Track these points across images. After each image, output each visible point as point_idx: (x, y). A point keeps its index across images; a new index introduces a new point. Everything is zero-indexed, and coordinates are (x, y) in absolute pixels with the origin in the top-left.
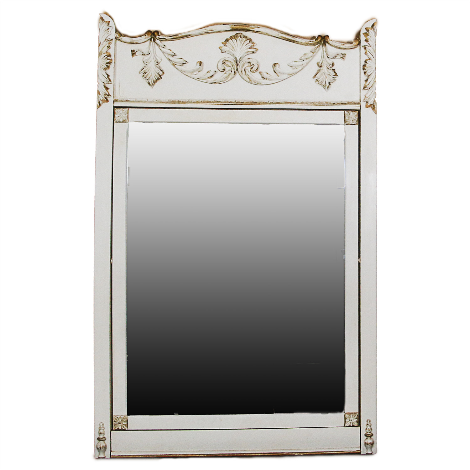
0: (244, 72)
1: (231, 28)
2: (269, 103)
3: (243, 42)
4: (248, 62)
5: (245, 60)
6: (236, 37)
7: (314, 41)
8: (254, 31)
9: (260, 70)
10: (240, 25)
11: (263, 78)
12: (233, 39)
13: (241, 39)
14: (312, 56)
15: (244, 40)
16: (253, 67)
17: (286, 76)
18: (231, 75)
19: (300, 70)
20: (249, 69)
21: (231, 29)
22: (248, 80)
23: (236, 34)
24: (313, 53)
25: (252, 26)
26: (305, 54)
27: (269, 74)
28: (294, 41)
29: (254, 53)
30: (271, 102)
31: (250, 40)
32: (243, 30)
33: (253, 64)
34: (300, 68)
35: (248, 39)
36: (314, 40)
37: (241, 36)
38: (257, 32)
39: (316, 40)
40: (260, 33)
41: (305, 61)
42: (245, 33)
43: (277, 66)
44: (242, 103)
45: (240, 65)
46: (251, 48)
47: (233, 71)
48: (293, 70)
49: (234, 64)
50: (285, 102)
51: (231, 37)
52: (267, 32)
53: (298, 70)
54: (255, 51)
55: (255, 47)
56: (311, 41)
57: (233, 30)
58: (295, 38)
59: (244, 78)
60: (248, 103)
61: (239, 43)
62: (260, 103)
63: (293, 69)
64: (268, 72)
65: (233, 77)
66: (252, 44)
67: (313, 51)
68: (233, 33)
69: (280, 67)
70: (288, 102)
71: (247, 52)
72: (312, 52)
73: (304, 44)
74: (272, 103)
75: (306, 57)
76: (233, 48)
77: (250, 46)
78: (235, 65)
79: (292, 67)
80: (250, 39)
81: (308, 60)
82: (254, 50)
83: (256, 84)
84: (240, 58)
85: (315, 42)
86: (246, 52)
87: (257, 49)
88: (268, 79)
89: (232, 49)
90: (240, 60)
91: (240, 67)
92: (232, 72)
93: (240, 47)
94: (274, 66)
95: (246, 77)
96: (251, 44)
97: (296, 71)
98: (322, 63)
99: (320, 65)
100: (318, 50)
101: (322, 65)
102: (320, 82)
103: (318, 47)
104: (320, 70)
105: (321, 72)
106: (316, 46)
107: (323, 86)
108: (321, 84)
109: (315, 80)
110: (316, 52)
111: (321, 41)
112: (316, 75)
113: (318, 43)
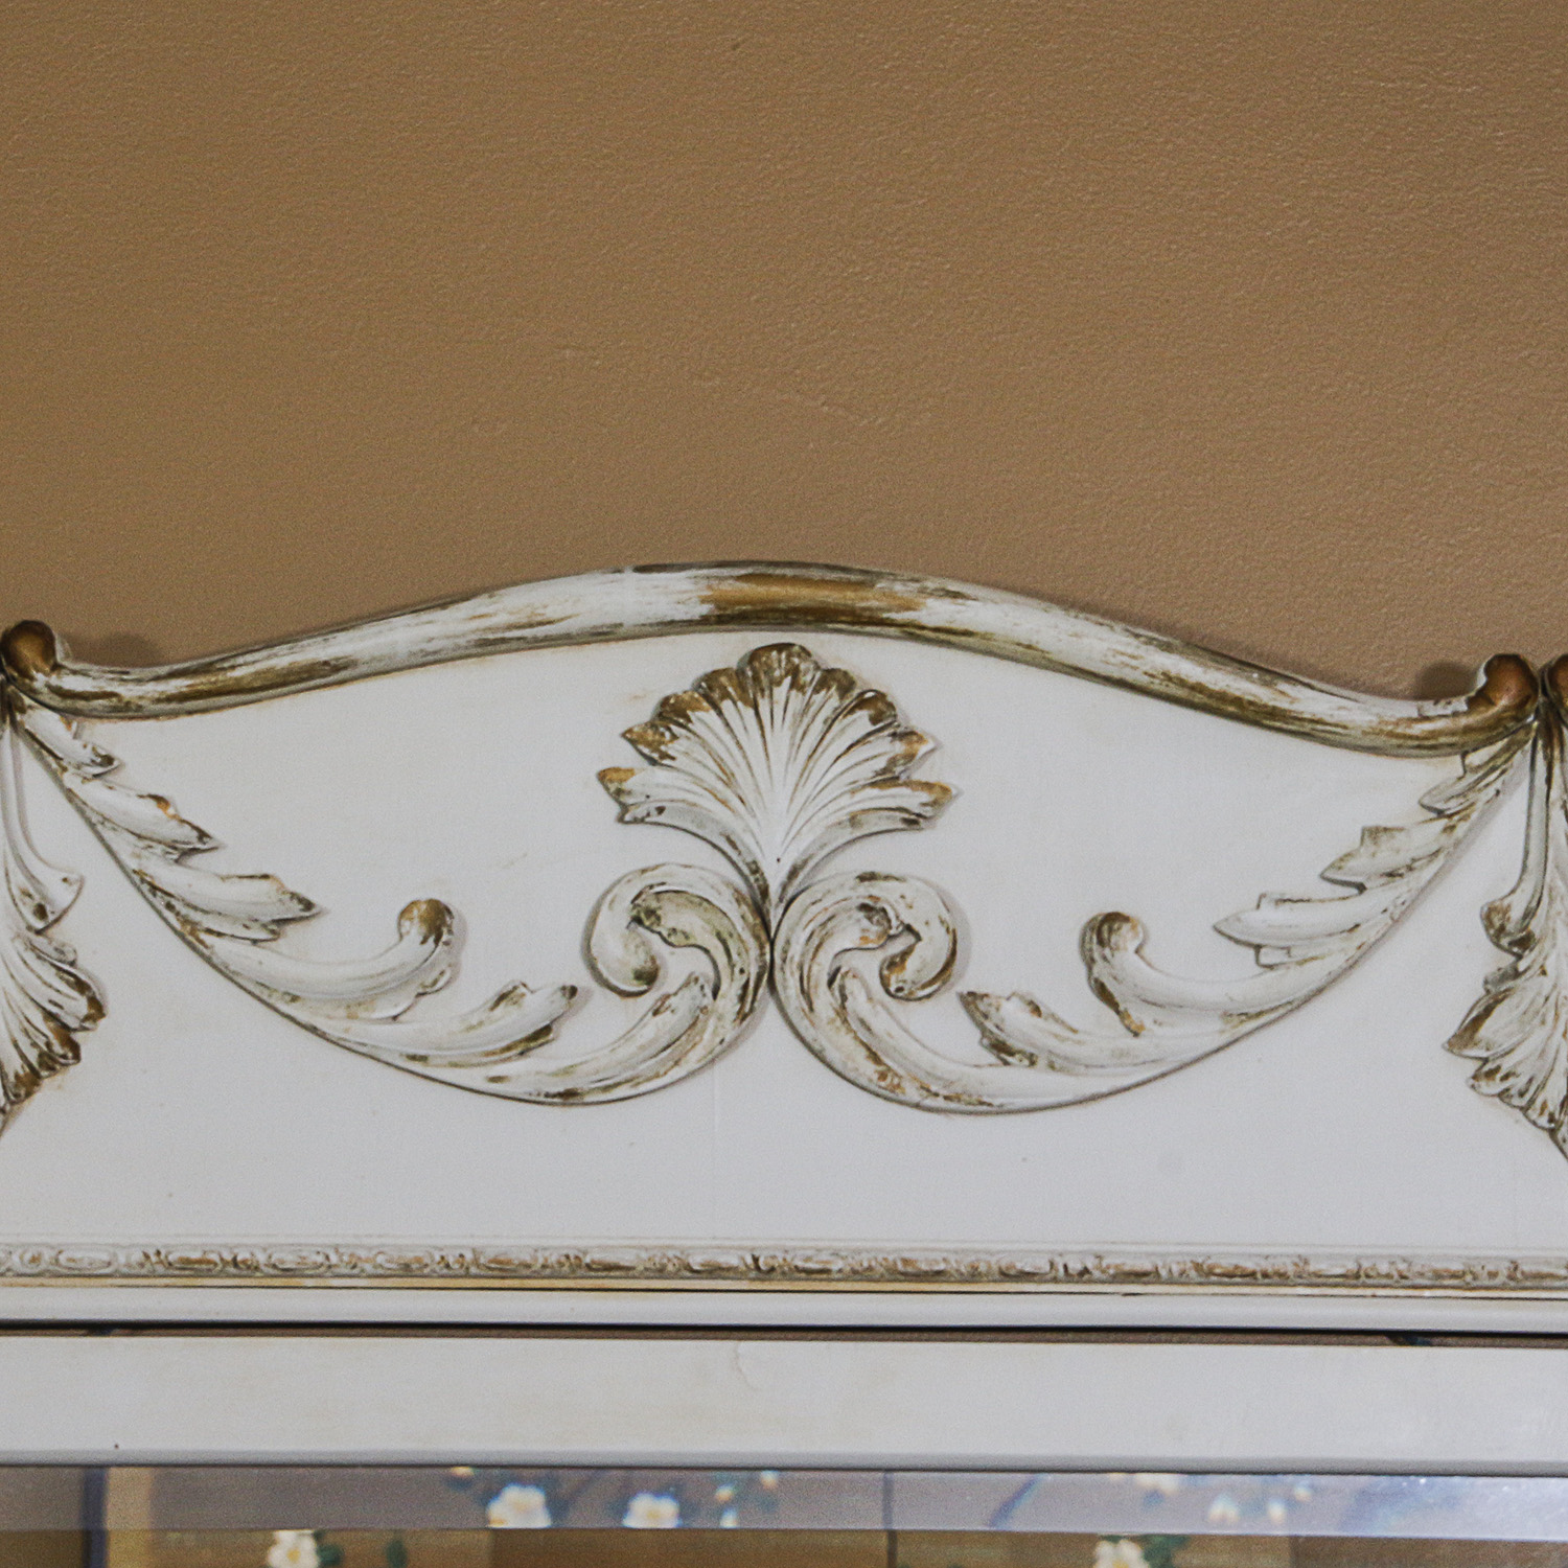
0: (825, 1000)
1: (704, 601)
2: (1055, 1280)
3: (818, 727)
4: (864, 907)
5: (837, 881)
6: (756, 678)
7: (1455, 714)
8: (913, 633)
9: (969, 978)
10: (789, 572)
11: (1001, 1048)
12: (726, 695)
13: (797, 701)
14: (1436, 854)
15: (827, 712)
16: (905, 954)
17: (1210, 1033)
18: (712, 1022)
19: (1334, 980)
20: (869, 965)
21: (705, 609)
22: (869, 1070)
23: (754, 656)
24: (1444, 822)
25: (898, 587)
26: (1373, 834)
27: (1057, 1020)
28: (1274, 713)
29: (913, 822)
30: (1075, 1266)
31: (879, 707)
32: (821, 617)
33: (909, 928)
34: (1336, 962)
35: (862, 703)
36: (1460, 704)
37: (794, 672)
38: (946, 637)
39: (1471, 702)
40: (970, 640)
41: (1381, 897)
42: (832, 648)
43: (1125, 938)
44: (811, 1276)
45: (794, 932)
46: (893, 781)
47: (731, 990)
48: (1271, 975)
49: (739, 925)
50: (1198, 1267)
51: (711, 678)
52: (1034, 639)
53: (1315, 973)
54: (928, 811)
55: (920, 774)
56: (1430, 708)
57: (726, 617)
58: (1284, 686)
59: (833, 1055)
60: (864, 1277)
61: (780, 737)
62: (974, 1275)
63: (1271, 967)
64: (1041, 998)
65: (727, 1047)
66: (899, 747)
67: (1453, 806)
68: (728, 648)
69: (1146, 951)
70: (1227, 1264)
71: (853, 820)
72: (1440, 814)
73: (1367, 742)
74: (1086, 1271)
75: (1388, 855)
76: (728, 779)
77: (881, 763)
78: (747, 936)
79: (1258, 948)
80: (880, 696)
81: (1403, 889)
82: (913, 800)
83: (940, 1102)
84: (793, 873)
85: (1463, 721)
86: (843, 816)
87: (941, 795)
88: (1042, 1062)
89: (720, 786)
90: (791, 892)
91: (796, 951)
92: (720, 1001)
93: (792, 779)
94: (1101, 942)
95: (847, 1040)
96: (885, 748)
97: (1294, 981)
98: (1529, 914)
99: (1510, 927)
100: (1491, 791)
101: (1535, 926)
102: (1517, 1083)
103: (1491, 767)
104: (1517, 974)
105: (1529, 990)
106: (1475, 758)
107: (1543, 1121)
108: (1523, 1102)
109: (1472, 1066)
110: (1474, 816)
111: (1519, 708)
112: (1476, 1023)
113: (1489, 732)
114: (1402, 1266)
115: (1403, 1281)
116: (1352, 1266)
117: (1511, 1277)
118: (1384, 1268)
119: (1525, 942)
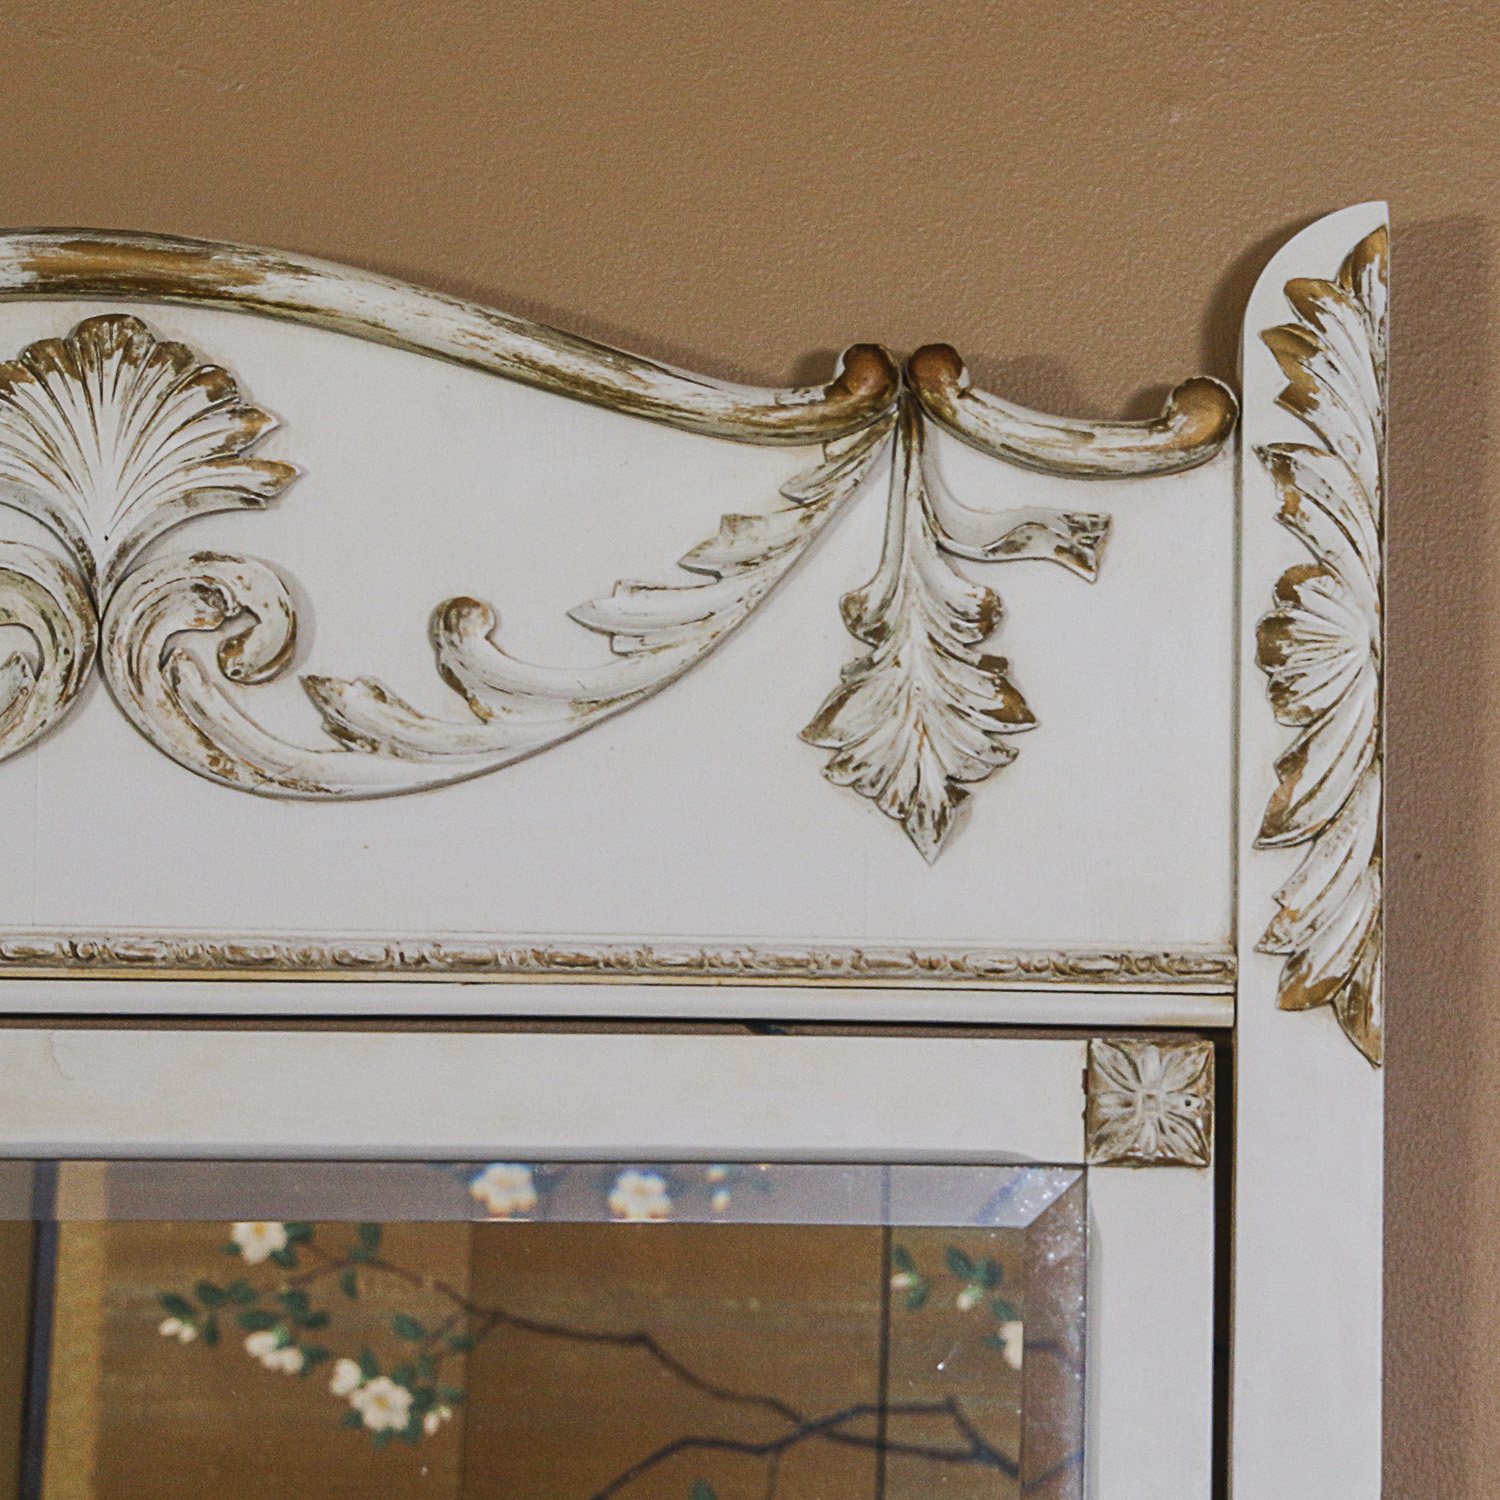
0: (155, 684)
1: (25, 267)
2: (391, 968)
3: (151, 400)
4: (198, 588)
5: (172, 560)
6: (84, 350)
7: (812, 403)
8: (254, 307)
9: (312, 663)
10: (119, 241)
11: (341, 733)
12: (52, 366)
13: (128, 374)
14: (793, 542)
15: (161, 386)
16: (243, 637)
17: (560, 721)
18: (32, 704)
19: (688, 669)
20: (207, 647)
21: (27, 277)
22: (201, 754)
23: (83, 327)
24: (802, 511)
25: (236, 260)
26: (732, 522)
27: (400, 702)
28: (629, 399)
29: (252, 501)
30: (411, 954)
31: (220, 385)
32: (155, 289)
33: (247, 610)
34: (689, 651)
35: (199, 378)
36: (818, 394)
37: (128, 345)
38: (288, 312)
39: (829, 392)
40: (314, 316)
41: (738, 586)
42: (170, 321)
43: (474, 626)
44: (135, 963)
45: (124, 617)
46: (232, 459)
47: (54, 671)
48: (625, 662)
49: (64, 603)
50: (538, 956)
51: (37, 349)
52: (380, 317)
53: (668, 661)
54: (270, 491)
55: (263, 454)
56: (789, 397)
57: (50, 285)
58: (638, 371)
59: (161, 738)
60: (190, 964)
61: (110, 412)
62: (306, 963)
63: (625, 655)
64: (388, 683)
65: (50, 731)
66: (239, 425)
67: (810, 495)
68: (57, 318)
69: (498, 638)
70: (568, 952)
71: (188, 498)
72: (800, 503)
73: (724, 429)
74: (423, 959)
75: (745, 545)
76: (53, 453)
77: (219, 441)
78: (72, 615)
79: (612, 635)
80: (220, 371)
81: (758, 579)
82: (253, 479)
83: (275, 788)
84: (123, 551)
85: (820, 410)
86: (176, 493)
87: (285, 474)
88: (384, 749)
89: (44, 460)
90: (117, 575)
91: (124, 631)
92: (42, 682)
93: (122, 456)
94: (448, 628)
95: (179, 723)
96: (224, 425)
97: (649, 669)
98: (885, 605)
99: (867, 617)
100: (849, 482)
101: (889, 617)
102: (869, 773)
103: (850, 456)
104: (871, 664)
105: (884, 680)
106: (836, 448)
107: (894, 811)
108: (875, 792)
109: (826, 757)
110: (832, 506)
111: (877, 401)
112: (830, 713)
113: (848, 422)
114: (746, 955)
115: (744, 971)
116: (695, 954)
117: (854, 967)
118: (727, 956)
119: (879, 633)
